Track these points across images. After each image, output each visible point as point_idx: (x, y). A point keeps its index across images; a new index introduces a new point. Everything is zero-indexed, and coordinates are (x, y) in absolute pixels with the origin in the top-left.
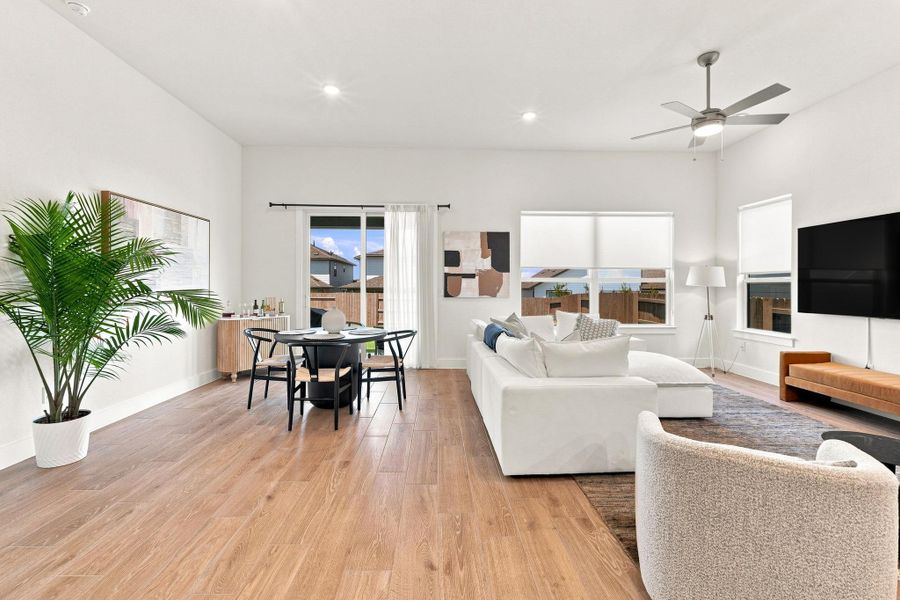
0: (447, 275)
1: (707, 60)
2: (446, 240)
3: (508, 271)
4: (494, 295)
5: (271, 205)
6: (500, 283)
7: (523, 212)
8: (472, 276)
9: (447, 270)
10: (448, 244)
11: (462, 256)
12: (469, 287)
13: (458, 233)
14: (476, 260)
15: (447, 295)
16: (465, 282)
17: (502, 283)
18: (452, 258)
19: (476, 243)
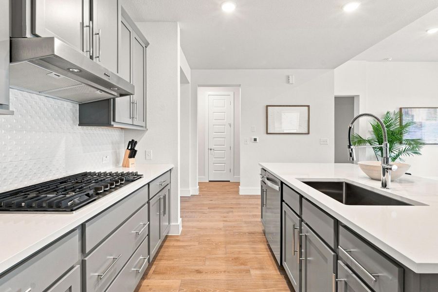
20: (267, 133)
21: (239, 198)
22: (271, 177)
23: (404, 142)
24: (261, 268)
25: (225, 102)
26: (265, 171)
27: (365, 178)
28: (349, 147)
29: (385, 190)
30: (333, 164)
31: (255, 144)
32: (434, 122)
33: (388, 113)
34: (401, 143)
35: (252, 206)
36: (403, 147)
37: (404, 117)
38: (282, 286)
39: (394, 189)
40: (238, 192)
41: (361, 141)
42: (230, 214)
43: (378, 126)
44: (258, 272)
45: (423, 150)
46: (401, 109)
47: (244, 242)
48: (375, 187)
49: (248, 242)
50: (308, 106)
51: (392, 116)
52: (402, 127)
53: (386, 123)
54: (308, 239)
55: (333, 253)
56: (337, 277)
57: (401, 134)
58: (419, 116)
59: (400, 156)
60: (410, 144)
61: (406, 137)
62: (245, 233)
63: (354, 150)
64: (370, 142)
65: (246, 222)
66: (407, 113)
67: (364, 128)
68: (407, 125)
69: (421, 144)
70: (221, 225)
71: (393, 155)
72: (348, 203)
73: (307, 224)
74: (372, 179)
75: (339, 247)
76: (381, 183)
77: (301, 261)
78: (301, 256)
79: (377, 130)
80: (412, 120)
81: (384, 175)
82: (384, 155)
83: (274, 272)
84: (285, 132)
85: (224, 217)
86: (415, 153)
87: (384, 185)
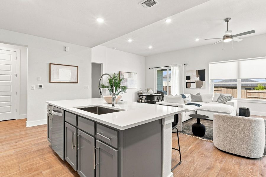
0: (187, 82)
1: (227, 20)
2: (187, 73)
3: (205, 81)
4: (200, 88)
5: (149, 68)
6: (202, 84)
7: (210, 63)
8: (194, 82)
9: (187, 81)
10: (187, 74)
11: (191, 77)
12: (193, 86)
13: (190, 71)
14: (195, 78)
15: (187, 88)
16: (192, 84)
17: (203, 84)
18: (188, 78)
19: (195, 73)
20: (50, 82)
21: (26, 130)
22: (56, 109)
23: (121, 87)
24: (50, 167)
25: (10, 56)
26: (52, 106)
27: (106, 103)
28: (100, 89)
29: (113, 107)
30: (91, 99)
31: (40, 89)
32: (130, 79)
33: (115, 73)
34: (119, 88)
35: (39, 133)
36: (120, 90)
37: (121, 76)
38: (65, 171)
39: (117, 106)
40: (25, 125)
41: (104, 87)
42: (20, 143)
43: (111, 79)
44: (48, 171)
45: (127, 90)
46: (119, 72)
47: (35, 157)
48: (110, 106)
49: (37, 156)
50: (78, 67)
51: (116, 75)
52: (120, 80)
53: (114, 78)
54: (81, 137)
55: (94, 138)
56: (96, 148)
57: (120, 84)
58: (126, 76)
59: (119, 94)
60: (123, 88)
61: (121, 85)
62: (35, 151)
63: (102, 90)
64: (107, 87)
65: (34, 145)
66: (122, 74)
67: (105, 80)
68: (122, 80)
69: (126, 88)
70: (12, 152)
71: (117, 93)
72: (99, 114)
73: (80, 130)
74: (109, 104)
75: (97, 133)
76: (112, 105)
77: (77, 150)
78: (77, 148)
79: (110, 81)
80: (124, 77)
81: (113, 102)
82: (113, 92)
83: (60, 166)
84: (62, 81)
85: (14, 146)
86: (124, 92)
87: (113, 106)
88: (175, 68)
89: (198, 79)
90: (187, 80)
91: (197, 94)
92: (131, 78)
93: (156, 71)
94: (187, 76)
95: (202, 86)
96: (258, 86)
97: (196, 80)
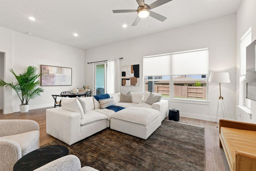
0: (122, 79)
2: (122, 69)
3: (139, 77)
4: (135, 85)
5: (88, 63)
6: (136, 82)
7: (144, 57)
8: (129, 79)
11: (126, 73)
12: (128, 83)
13: (125, 66)
14: (130, 75)
15: (122, 85)
16: (127, 81)
18: (124, 74)
19: (130, 69)
32: (60, 74)
37: (43, 71)
46: (41, 65)
58: (51, 71)
88: (111, 62)
89: (132, 75)
90: (122, 76)
91: (128, 93)
92: (62, 74)
93: (95, 65)
94: (122, 72)
95: (136, 84)
96: (197, 83)
97: (131, 77)
